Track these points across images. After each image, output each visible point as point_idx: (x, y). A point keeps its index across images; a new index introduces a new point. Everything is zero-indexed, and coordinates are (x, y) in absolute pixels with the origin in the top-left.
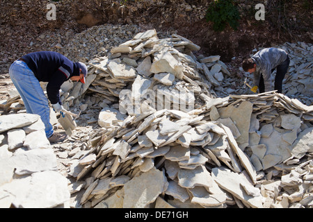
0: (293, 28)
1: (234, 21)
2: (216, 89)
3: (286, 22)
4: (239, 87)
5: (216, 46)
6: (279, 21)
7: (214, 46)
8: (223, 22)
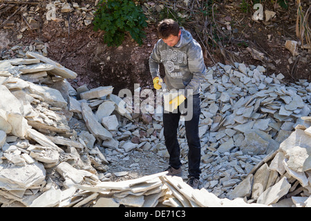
0: (226, 40)
1: (137, 30)
2: (104, 144)
3: (215, 32)
4: (144, 139)
5: (110, 70)
6: (205, 30)
7: (107, 69)
8: (118, 31)
